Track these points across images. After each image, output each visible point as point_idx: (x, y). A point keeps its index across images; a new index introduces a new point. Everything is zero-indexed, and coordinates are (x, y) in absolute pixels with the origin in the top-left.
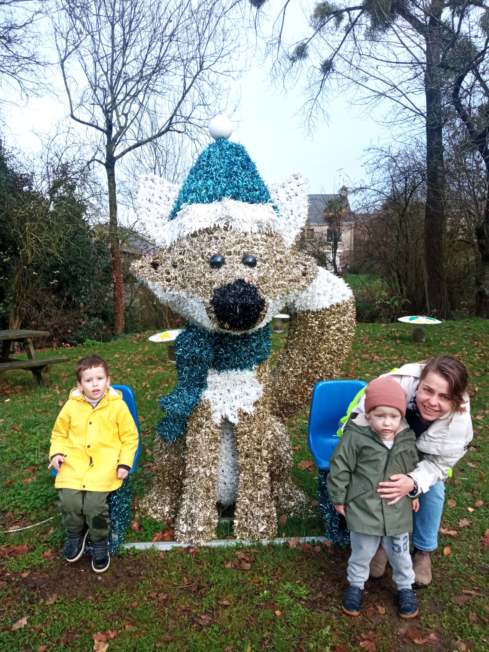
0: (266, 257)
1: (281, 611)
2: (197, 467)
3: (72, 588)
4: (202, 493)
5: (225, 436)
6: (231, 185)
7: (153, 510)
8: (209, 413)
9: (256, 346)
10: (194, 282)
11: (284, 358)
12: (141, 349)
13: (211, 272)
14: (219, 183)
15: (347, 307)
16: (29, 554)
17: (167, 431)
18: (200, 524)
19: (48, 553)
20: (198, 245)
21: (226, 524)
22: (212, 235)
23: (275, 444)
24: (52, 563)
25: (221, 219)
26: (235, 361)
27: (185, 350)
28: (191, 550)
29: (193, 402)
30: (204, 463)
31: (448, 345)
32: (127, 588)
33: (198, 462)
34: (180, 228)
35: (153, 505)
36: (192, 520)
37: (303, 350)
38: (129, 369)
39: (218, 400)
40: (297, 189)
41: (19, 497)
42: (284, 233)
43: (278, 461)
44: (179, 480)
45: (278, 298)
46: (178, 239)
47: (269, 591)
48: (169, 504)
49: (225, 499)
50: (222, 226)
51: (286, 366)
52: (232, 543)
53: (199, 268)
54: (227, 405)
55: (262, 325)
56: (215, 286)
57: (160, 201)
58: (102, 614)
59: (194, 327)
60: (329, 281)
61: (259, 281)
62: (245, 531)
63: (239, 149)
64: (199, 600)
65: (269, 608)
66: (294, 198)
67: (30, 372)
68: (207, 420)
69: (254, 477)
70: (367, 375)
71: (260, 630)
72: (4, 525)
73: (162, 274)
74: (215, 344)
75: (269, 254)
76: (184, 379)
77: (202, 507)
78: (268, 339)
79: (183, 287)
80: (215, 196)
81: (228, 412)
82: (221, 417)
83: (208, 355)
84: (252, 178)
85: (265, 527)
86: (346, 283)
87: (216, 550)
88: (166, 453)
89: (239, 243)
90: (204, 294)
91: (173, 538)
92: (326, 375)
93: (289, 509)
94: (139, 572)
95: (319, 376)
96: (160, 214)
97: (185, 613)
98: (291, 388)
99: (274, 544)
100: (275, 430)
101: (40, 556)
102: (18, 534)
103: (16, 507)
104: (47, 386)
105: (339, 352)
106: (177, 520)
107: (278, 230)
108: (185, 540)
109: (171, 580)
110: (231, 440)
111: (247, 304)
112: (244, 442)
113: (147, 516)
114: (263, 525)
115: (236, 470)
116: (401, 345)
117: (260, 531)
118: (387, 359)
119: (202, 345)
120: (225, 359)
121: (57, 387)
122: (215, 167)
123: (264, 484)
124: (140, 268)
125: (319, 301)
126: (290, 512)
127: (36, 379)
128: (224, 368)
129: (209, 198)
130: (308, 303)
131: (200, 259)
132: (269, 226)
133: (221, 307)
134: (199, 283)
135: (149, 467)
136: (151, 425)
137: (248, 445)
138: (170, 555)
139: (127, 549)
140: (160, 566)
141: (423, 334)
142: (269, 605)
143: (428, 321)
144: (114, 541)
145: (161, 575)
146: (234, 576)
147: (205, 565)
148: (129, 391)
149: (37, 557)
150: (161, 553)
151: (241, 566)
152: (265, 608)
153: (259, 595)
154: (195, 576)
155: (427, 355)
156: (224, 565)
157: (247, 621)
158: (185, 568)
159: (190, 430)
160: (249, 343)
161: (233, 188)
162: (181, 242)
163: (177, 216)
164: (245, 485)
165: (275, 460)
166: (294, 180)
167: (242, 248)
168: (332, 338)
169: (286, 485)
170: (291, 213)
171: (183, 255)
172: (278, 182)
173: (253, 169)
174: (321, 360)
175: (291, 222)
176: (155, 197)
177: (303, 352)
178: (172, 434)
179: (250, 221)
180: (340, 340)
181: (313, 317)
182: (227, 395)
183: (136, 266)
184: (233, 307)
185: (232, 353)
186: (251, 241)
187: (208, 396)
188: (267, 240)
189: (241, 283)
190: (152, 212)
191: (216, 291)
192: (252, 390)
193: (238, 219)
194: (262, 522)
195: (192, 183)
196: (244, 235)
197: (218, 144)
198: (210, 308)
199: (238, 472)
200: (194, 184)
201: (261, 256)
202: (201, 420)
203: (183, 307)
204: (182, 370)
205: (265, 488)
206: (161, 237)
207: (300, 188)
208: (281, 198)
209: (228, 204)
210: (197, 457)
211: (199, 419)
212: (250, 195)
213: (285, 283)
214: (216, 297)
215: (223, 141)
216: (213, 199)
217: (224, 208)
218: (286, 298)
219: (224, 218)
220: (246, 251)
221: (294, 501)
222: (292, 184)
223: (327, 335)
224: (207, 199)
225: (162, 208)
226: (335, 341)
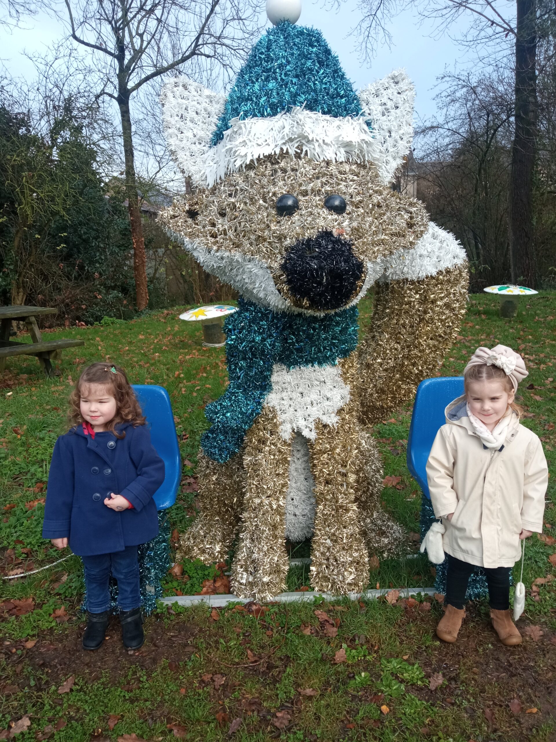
0: (359, 198)
1: (388, 705)
2: (260, 498)
3: (94, 666)
4: (267, 532)
5: (295, 453)
6: (304, 86)
7: (199, 549)
8: (275, 424)
9: (340, 331)
10: (253, 237)
11: (369, 346)
12: (169, 329)
13: (279, 222)
14: (287, 84)
15: (460, 274)
16: (35, 611)
17: (215, 447)
18: (265, 573)
19: (60, 612)
21: (297, 567)
22: (277, 166)
23: (361, 462)
24: (66, 626)
25: (291, 140)
26: (310, 353)
27: (240, 338)
28: (254, 608)
29: (253, 410)
30: (269, 492)
31: (545, 320)
32: (170, 665)
33: (260, 491)
34: (228, 155)
35: (200, 544)
36: (255, 568)
37: (396, 335)
38: (157, 354)
39: (287, 406)
40: (399, 99)
41: (22, 528)
43: (365, 484)
44: (232, 507)
45: (379, 260)
46: (226, 174)
47: (368, 674)
48: (221, 541)
49: (296, 535)
50: (292, 152)
51: (372, 355)
52: (309, 597)
53: (260, 216)
54: (300, 413)
55: (355, 301)
56: (288, 242)
57: (196, 118)
58: (137, 709)
59: (251, 304)
60: (434, 237)
61: (352, 234)
62: (326, 582)
63: (312, 36)
64: (272, 686)
65: (371, 700)
66: (393, 111)
67: (37, 358)
68: (272, 434)
69: (337, 511)
70: (452, 360)
71: (363, 738)
72: (3, 568)
73: (204, 227)
74: (284, 329)
75: (363, 194)
76: (239, 378)
77: (268, 550)
79: (237, 246)
80: (281, 105)
81: (302, 423)
82: (291, 431)
83: (273, 345)
84: (333, 77)
85: (352, 577)
86: (456, 240)
87: (287, 608)
88: (215, 474)
89: (318, 178)
90: (270, 255)
91: (228, 591)
92: (427, 368)
93: (381, 548)
94: (185, 641)
95: (417, 369)
96: (198, 137)
97: (254, 708)
98: (379, 385)
99: (366, 599)
100: (360, 444)
101: (50, 615)
102: (21, 581)
103: (18, 541)
104: (58, 376)
105: (447, 337)
106: (233, 567)
107: (374, 159)
108: (245, 594)
109: (230, 654)
110: (303, 459)
111: (339, 269)
112: (323, 464)
113: (191, 557)
114: (351, 573)
115: (309, 497)
116: (487, 321)
117: (347, 582)
118: (474, 340)
119: (264, 331)
120: (297, 350)
121: (70, 377)
122: (279, 62)
123: (351, 519)
124: (171, 218)
125: (422, 266)
126: (383, 552)
127: (44, 366)
128: (296, 363)
129: (272, 109)
130: (406, 269)
131: (261, 202)
132: (361, 152)
133: (299, 274)
134: (260, 239)
135: (190, 484)
136: (190, 428)
137: (328, 467)
138: (226, 614)
139: (167, 605)
140: (214, 631)
141: (514, 308)
142: (370, 695)
143: (522, 292)
144: (149, 595)
145: (215, 646)
146: (317, 648)
147: (275, 631)
148: (163, 393)
149: (46, 617)
150: (214, 611)
151: (325, 631)
152: (365, 700)
153: (355, 679)
154: (262, 648)
155: (522, 333)
156: (301, 631)
157: (342, 721)
158: (248, 636)
159: (248, 448)
160: (331, 327)
161: (307, 92)
162: (231, 178)
163: (223, 138)
164: (325, 520)
165: (362, 483)
166: (393, 85)
167: (323, 184)
168: (437, 318)
169: (375, 515)
170: (388, 134)
171: (235, 196)
172: (370, 87)
173: (335, 65)
174: (421, 348)
175: (389, 149)
176: (189, 111)
177: (396, 337)
178: (223, 451)
179: (334, 143)
180: (449, 320)
181: (413, 288)
182: (299, 399)
183: (166, 215)
184: (317, 274)
185: (307, 342)
186: (336, 175)
187: (274, 402)
188: (359, 173)
189: (328, 237)
190: (186, 134)
191: (289, 250)
192: (335, 393)
193: (317, 141)
194: (350, 570)
195: (245, 87)
196: (325, 165)
197: (282, 30)
198: (280, 276)
199: (313, 500)
200: (249, 88)
201: (352, 197)
202: (264, 435)
203: (237, 276)
204: (236, 365)
205: (352, 524)
206: (200, 171)
207: (402, 96)
208: (375, 112)
209: (300, 116)
210: (259, 484)
211: (261, 433)
212: (333, 104)
213: (386, 237)
214: (290, 259)
215: (288, 26)
216: (279, 110)
217: (295, 124)
218: (387, 261)
219: (295, 138)
220: (329, 189)
221: (388, 537)
222: (389, 91)
223: (431, 314)
224: (269, 110)
225: (200, 128)
226: (441, 322)
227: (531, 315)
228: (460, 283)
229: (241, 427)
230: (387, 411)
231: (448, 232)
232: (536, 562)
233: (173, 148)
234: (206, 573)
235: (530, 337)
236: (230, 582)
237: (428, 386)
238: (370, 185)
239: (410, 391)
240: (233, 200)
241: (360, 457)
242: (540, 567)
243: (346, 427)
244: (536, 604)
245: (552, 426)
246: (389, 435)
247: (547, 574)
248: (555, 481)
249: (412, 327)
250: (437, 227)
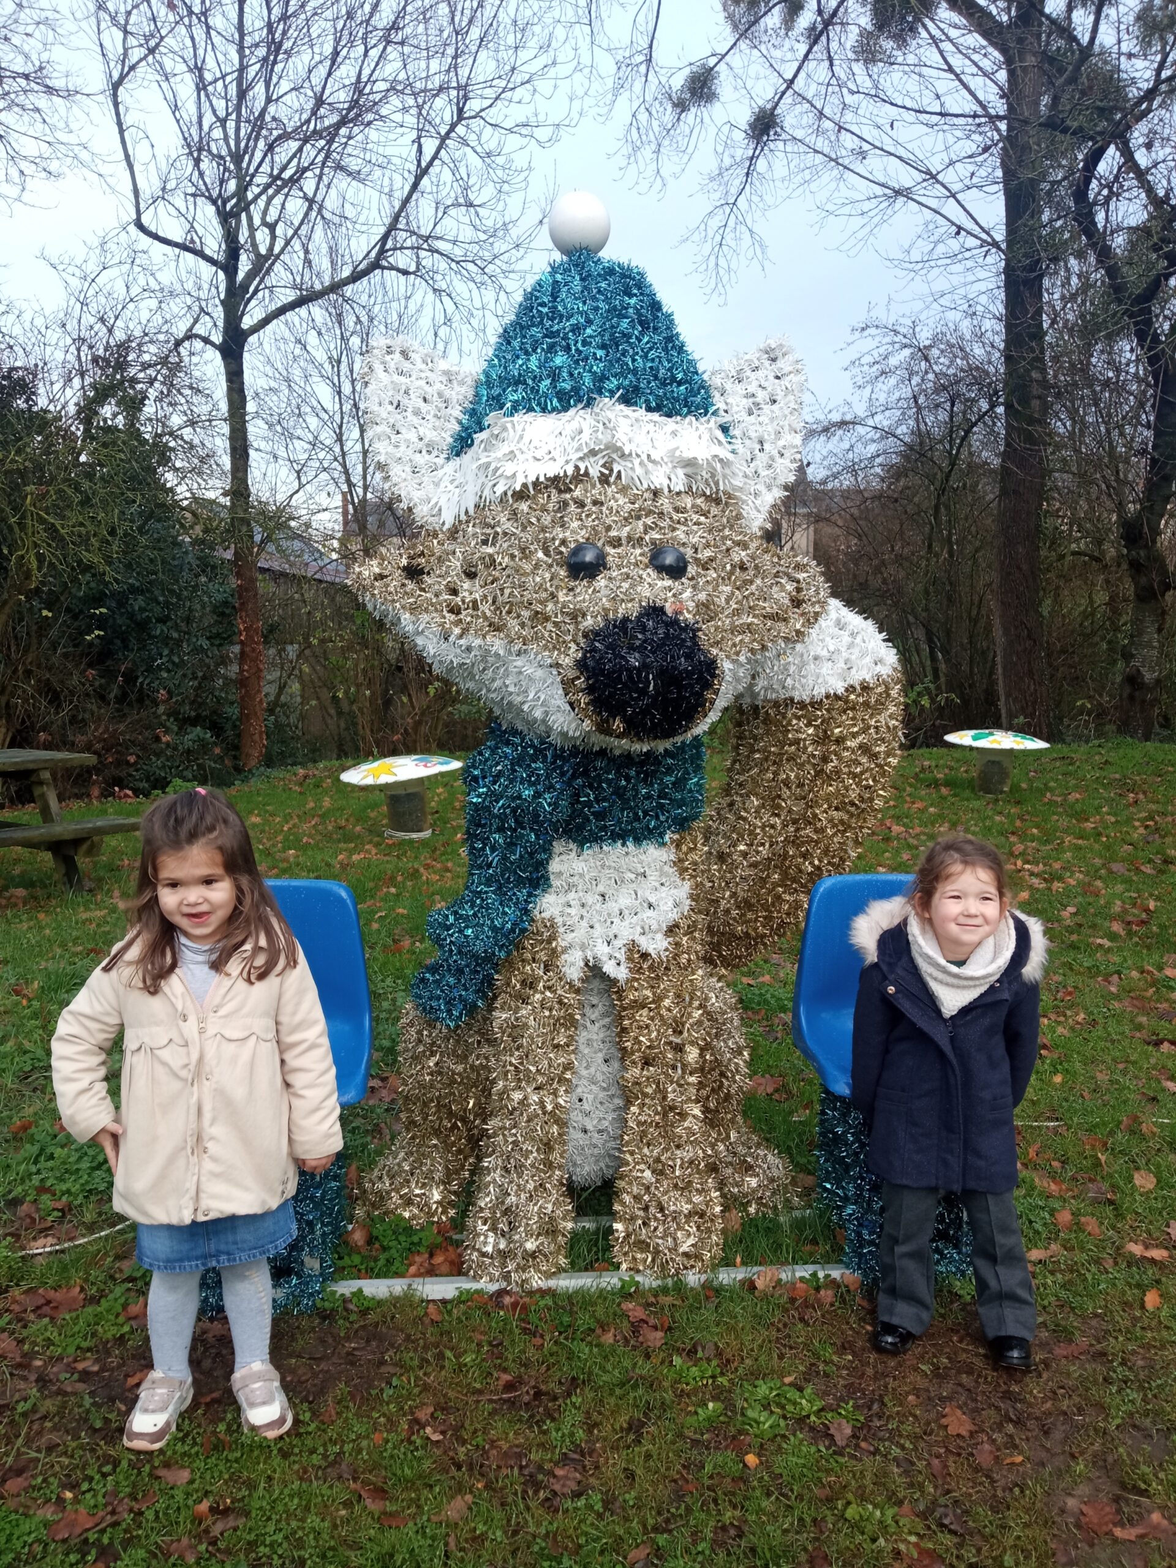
0: (708, 553)
1: (759, 1455)
2: (524, 1089)
4: (535, 1155)
5: (588, 1011)
6: (616, 364)
7: (401, 1197)
8: (554, 951)
9: (674, 784)
10: (526, 614)
11: (723, 820)
12: (312, 805)
13: (572, 589)
14: (587, 359)
15: (887, 691)
16: (89, 1310)
17: (438, 998)
18: (529, 1234)
19: (136, 1309)
21: (586, 1232)
22: (568, 496)
23: (708, 1034)
25: (593, 453)
26: (620, 822)
27: (494, 792)
28: (507, 1300)
29: (515, 925)
30: (540, 1079)
31: (1065, 800)
33: (522, 1077)
34: (480, 474)
35: (402, 1186)
36: (510, 1223)
37: (773, 800)
38: (292, 852)
39: (577, 918)
40: (778, 388)
41: (50, 1164)
42: (745, 498)
43: (716, 1073)
44: (464, 1120)
45: (742, 659)
46: (477, 506)
47: (719, 1404)
48: (444, 1183)
49: (587, 1170)
50: (594, 472)
51: (729, 838)
52: (610, 1281)
53: (538, 579)
54: (599, 930)
55: (701, 728)
56: (588, 622)
57: (424, 408)
59: (515, 732)
61: (698, 613)
62: (642, 1251)
63: (629, 277)
65: (727, 1447)
66: (767, 409)
67: (48, 856)
69: (665, 1114)
71: (712, 1506)
72: (16, 1236)
73: (437, 595)
74: (574, 777)
75: (716, 546)
76: (489, 865)
77: (535, 1189)
78: (700, 766)
79: (496, 628)
81: (602, 950)
82: (582, 964)
83: (555, 805)
84: (666, 350)
85: (691, 1241)
87: (571, 1300)
88: (433, 1054)
89: (639, 518)
90: (558, 645)
91: (458, 1269)
92: (829, 863)
93: (745, 1195)
94: (378, 1356)
95: (812, 864)
96: (426, 440)
97: (512, 1462)
98: (741, 894)
99: (716, 1284)
100: (707, 999)
101: (118, 1315)
102: (55, 1258)
103: (42, 1189)
104: (90, 891)
105: (864, 806)
106: (469, 1222)
107: (735, 489)
108: (490, 1274)
109: (466, 1376)
110: (602, 1022)
111: (676, 668)
112: (640, 1027)
114: (688, 1235)
115: (612, 1096)
116: (951, 799)
117: (681, 1250)
118: (924, 834)
119: (538, 780)
120: (596, 814)
121: (117, 893)
122: (573, 321)
123: (690, 1132)
124: (376, 579)
125: (818, 676)
126: (748, 1203)
127: (63, 871)
128: (595, 839)
129: (560, 400)
130: (789, 681)
131: (540, 554)
132: (713, 476)
133: (607, 676)
135: (372, 1090)
137: (650, 1034)
138: (455, 1311)
139: (342, 1295)
140: (433, 1339)
141: (1004, 774)
142: (725, 1439)
143: (1018, 743)
144: (309, 1275)
145: (437, 1364)
147: (547, 1338)
148: (344, 894)
149: (110, 1319)
150: (432, 1306)
151: (641, 1339)
152: (717, 1448)
153: (697, 1414)
154: (525, 1365)
155: (1018, 823)
156: (597, 1338)
157: (675, 1481)
158: (497, 1346)
159: (503, 995)
161: (622, 373)
162: (487, 513)
163: (472, 445)
164: (643, 1134)
165: (709, 1072)
166: (767, 363)
167: (647, 529)
168: (846, 770)
169: (733, 1135)
170: (758, 447)
171: (493, 544)
172: (726, 366)
173: (668, 328)
174: (819, 825)
175: (760, 471)
176: (412, 396)
177: (772, 803)
178: (454, 1005)
179: (666, 460)
180: (867, 775)
181: (802, 716)
182: (598, 906)
183: (367, 573)
184: (639, 676)
185: (614, 802)
186: (669, 513)
187: (552, 910)
188: (709, 512)
189: (657, 616)
190: (407, 436)
191: (593, 635)
192: (663, 895)
193: (638, 456)
194: (687, 1227)
195: (513, 361)
196: (651, 496)
197: (577, 265)
198: (573, 680)
199: (620, 1099)
200: (520, 362)
201: (696, 552)
202: (533, 970)
203: (493, 680)
204: (485, 841)
205: (692, 1143)
206: (429, 499)
207: (782, 382)
208: (735, 409)
209: (610, 415)
210: (521, 1063)
211: (528, 968)
212: (665, 394)
213: (756, 621)
214: (594, 650)
215: (588, 258)
216: (572, 402)
217: (601, 426)
218: (757, 661)
219: (601, 451)
220: (658, 536)
222: (760, 374)
223: (835, 763)
224: (555, 401)
225: (430, 426)
226: (854, 779)
227: (1038, 789)
228: (887, 709)
229: (493, 954)
230: (757, 943)
231: (866, 619)
232: (1031, 1222)
233: (382, 459)
235: (1035, 831)
237: (830, 892)
238: (727, 532)
239: (797, 905)
240: (490, 550)
241: (707, 1023)
242: (1037, 1232)
243: (683, 959)
245: (1070, 994)
246: (759, 1004)
247: (1049, 1244)
248: (1072, 1089)
249: (801, 785)
250: (846, 609)
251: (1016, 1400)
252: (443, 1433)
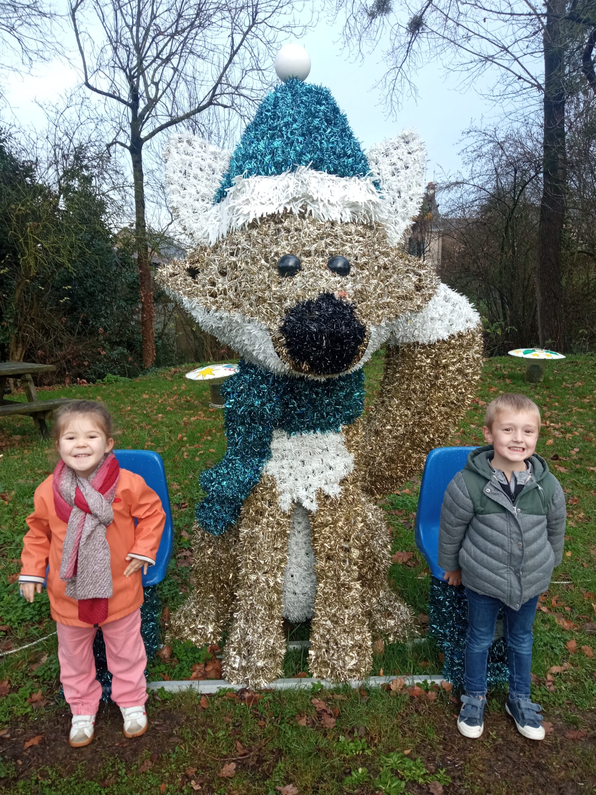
0: (364, 260)
2: (257, 574)
3: (70, 757)
4: (263, 611)
5: (296, 525)
6: (310, 145)
7: (190, 630)
8: (274, 494)
9: (345, 396)
10: (253, 298)
11: (378, 411)
12: (176, 388)
13: (280, 283)
14: (293, 142)
15: (473, 338)
16: (10, 695)
17: (210, 518)
18: (259, 657)
19: (37, 696)
20: (259, 241)
21: (295, 651)
22: (280, 226)
23: (367, 537)
24: (42, 713)
25: (295, 199)
26: (312, 419)
27: (238, 402)
28: (247, 695)
29: (251, 479)
30: (266, 568)
31: (573, 386)
32: (152, 757)
33: (257, 567)
34: (230, 213)
35: (191, 623)
36: (249, 651)
37: (407, 401)
38: (160, 415)
39: (287, 475)
40: (409, 159)
42: (388, 225)
43: (371, 560)
44: (227, 584)
45: (383, 324)
46: (228, 232)
47: (365, 769)
48: (215, 621)
49: (295, 615)
50: (296, 211)
51: (381, 422)
52: (306, 684)
53: (261, 276)
54: (300, 482)
55: (358, 366)
56: (288, 304)
57: (200, 174)
59: (252, 366)
60: (447, 299)
61: (355, 297)
62: (325, 667)
63: (321, 94)
64: (261, 782)
66: (403, 172)
67: (32, 418)
68: (270, 505)
69: (339, 589)
70: (473, 426)
73: (203, 286)
74: (284, 394)
75: (369, 255)
76: (237, 444)
77: (263, 631)
78: (361, 385)
79: (236, 306)
80: (286, 164)
81: (302, 493)
82: (290, 501)
83: (273, 410)
84: (341, 136)
85: (354, 662)
86: (470, 303)
87: (283, 696)
88: (210, 547)
89: (322, 239)
90: (270, 317)
91: (219, 676)
92: (439, 437)
93: (387, 630)
94: (169, 731)
95: (429, 437)
96: (201, 193)
98: (388, 454)
99: (368, 687)
100: (366, 517)
101: (26, 699)
105: (459, 404)
106: (226, 650)
107: (382, 220)
108: (237, 679)
109: (217, 746)
110: (304, 532)
111: (339, 332)
112: (324, 538)
113: (182, 639)
114: (352, 658)
115: (310, 574)
116: (512, 386)
117: (347, 668)
119: (263, 395)
120: (299, 415)
122: (285, 120)
123: (354, 598)
124: (171, 276)
125: (433, 329)
126: (389, 635)
127: (39, 427)
128: (297, 429)
129: (276, 168)
130: (416, 332)
131: (263, 262)
132: (368, 212)
133: (298, 337)
134: (261, 300)
135: (185, 557)
136: (189, 496)
137: (330, 542)
138: (216, 702)
139: (153, 690)
140: (201, 720)
141: (540, 372)
142: (367, 793)
143: (548, 356)
145: (203, 738)
146: (312, 740)
147: (268, 721)
148: (156, 458)
149: (21, 702)
150: (203, 698)
151: (322, 722)
153: (351, 775)
154: (253, 739)
155: (548, 399)
156: (296, 722)
158: (238, 726)
159: (245, 519)
160: (335, 392)
161: (313, 151)
162: (233, 236)
163: (226, 196)
164: (326, 599)
165: (367, 559)
166: (403, 145)
167: (327, 245)
168: (449, 384)
169: (382, 594)
170: (398, 195)
171: (237, 255)
172: (379, 147)
173: (343, 124)
174: (433, 415)
175: (398, 209)
176: (193, 167)
177: (406, 403)
178: (218, 523)
179: (339, 203)
180: (461, 386)
181: (424, 352)
182: (300, 468)
183: (165, 272)
184: (317, 338)
185: (309, 407)
186: (341, 235)
187: (273, 470)
188: (365, 234)
189: (329, 300)
190: (189, 191)
191: (290, 312)
192: (338, 461)
193: (322, 201)
194: (351, 654)
195: (250, 145)
196: (330, 225)
197: (290, 88)
198: (279, 339)
199: (314, 577)
200: (254, 145)
201: (356, 259)
202: (262, 505)
203: (237, 337)
204: (234, 430)
205: (354, 604)
206: (202, 228)
207: (412, 156)
208: (384, 172)
209: (305, 176)
210: (256, 559)
211: (259, 503)
212: (339, 163)
213: (392, 300)
214: (290, 321)
215: (297, 83)
216: (283, 169)
217: (300, 183)
218: (393, 324)
219: (299, 198)
220: (333, 250)
221: (395, 619)
222: (399, 151)
223: (443, 379)
224: (273, 168)
225: (203, 185)
226: (453, 388)
227: (559, 380)
228: (473, 348)
229: (238, 497)
230: (397, 481)
231: (462, 295)
232: (552, 648)
233: (175, 205)
234: (197, 655)
235: (557, 404)
236: (222, 666)
237: (437, 457)
238: (376, 246)
239: (420, 460)
241: (366, 531)
242: (556, 654)
243: (350, 498)
244: (551, 695)
245: (576, 501)
246: (402, 506)
247: (563, 662)
248: (576, 560)
249: (423, 392)
250: (450, 290)
251: (544, 769)
252: (201, 785)
